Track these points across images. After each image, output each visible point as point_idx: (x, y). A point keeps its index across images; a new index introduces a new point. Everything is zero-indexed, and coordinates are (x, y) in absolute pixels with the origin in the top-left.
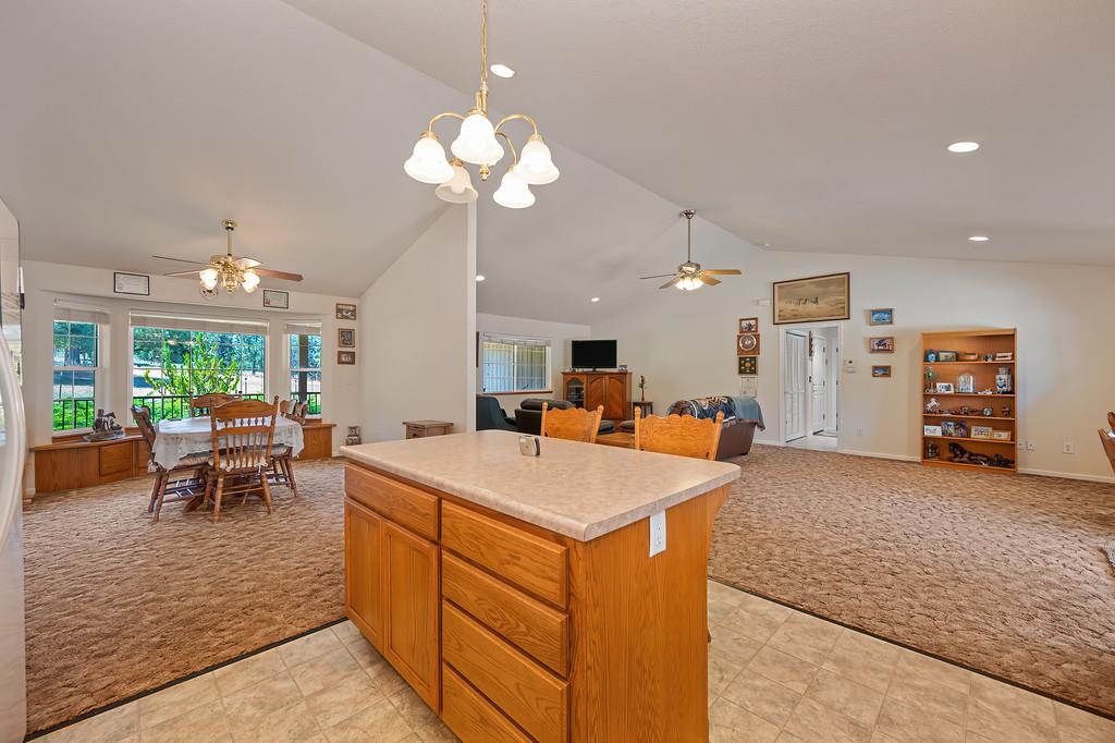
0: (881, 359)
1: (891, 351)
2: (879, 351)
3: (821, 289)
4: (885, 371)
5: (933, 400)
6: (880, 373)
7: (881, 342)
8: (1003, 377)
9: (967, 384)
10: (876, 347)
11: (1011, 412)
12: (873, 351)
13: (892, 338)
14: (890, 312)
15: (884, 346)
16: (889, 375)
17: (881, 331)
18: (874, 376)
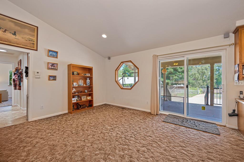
0: (52, 73)
1: (57, 70)
2: (52, 69)
3: (19, 28)
4: (54, 78)
5: (74, 89)
6: (52, 78)
7: (53, 65)
8: (88, 81)
9: (81, 83)
10: (50, 67)
11: (92, 91)
12: (49, 69)
13: (57, 64)
14: (57, 52)
15: (53, 66)
16: (55, 80)
17: (52, 60)
18: (49, 80)
